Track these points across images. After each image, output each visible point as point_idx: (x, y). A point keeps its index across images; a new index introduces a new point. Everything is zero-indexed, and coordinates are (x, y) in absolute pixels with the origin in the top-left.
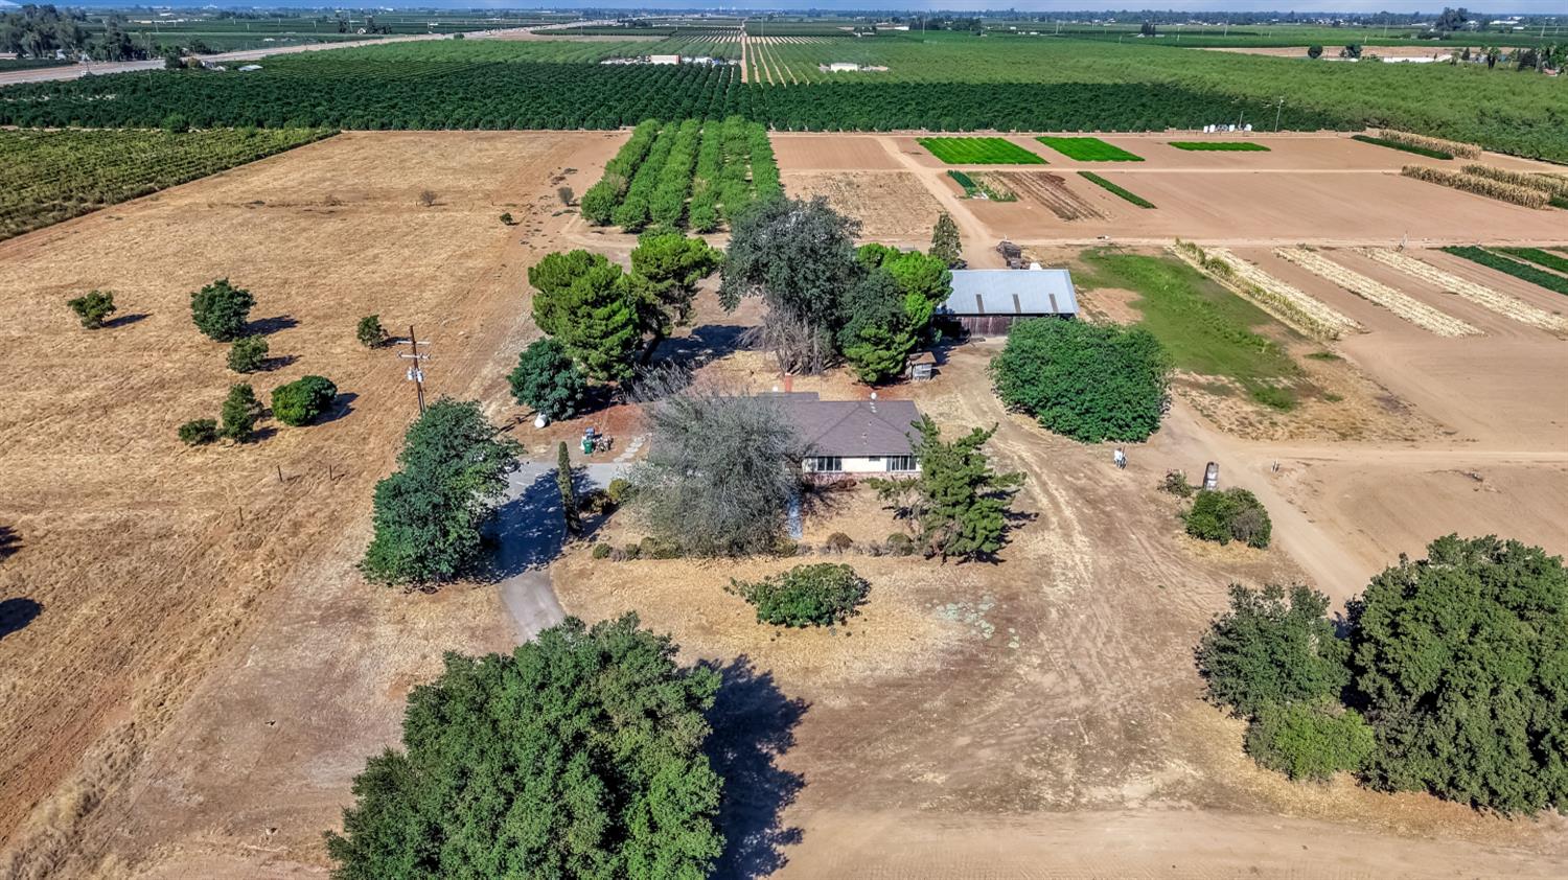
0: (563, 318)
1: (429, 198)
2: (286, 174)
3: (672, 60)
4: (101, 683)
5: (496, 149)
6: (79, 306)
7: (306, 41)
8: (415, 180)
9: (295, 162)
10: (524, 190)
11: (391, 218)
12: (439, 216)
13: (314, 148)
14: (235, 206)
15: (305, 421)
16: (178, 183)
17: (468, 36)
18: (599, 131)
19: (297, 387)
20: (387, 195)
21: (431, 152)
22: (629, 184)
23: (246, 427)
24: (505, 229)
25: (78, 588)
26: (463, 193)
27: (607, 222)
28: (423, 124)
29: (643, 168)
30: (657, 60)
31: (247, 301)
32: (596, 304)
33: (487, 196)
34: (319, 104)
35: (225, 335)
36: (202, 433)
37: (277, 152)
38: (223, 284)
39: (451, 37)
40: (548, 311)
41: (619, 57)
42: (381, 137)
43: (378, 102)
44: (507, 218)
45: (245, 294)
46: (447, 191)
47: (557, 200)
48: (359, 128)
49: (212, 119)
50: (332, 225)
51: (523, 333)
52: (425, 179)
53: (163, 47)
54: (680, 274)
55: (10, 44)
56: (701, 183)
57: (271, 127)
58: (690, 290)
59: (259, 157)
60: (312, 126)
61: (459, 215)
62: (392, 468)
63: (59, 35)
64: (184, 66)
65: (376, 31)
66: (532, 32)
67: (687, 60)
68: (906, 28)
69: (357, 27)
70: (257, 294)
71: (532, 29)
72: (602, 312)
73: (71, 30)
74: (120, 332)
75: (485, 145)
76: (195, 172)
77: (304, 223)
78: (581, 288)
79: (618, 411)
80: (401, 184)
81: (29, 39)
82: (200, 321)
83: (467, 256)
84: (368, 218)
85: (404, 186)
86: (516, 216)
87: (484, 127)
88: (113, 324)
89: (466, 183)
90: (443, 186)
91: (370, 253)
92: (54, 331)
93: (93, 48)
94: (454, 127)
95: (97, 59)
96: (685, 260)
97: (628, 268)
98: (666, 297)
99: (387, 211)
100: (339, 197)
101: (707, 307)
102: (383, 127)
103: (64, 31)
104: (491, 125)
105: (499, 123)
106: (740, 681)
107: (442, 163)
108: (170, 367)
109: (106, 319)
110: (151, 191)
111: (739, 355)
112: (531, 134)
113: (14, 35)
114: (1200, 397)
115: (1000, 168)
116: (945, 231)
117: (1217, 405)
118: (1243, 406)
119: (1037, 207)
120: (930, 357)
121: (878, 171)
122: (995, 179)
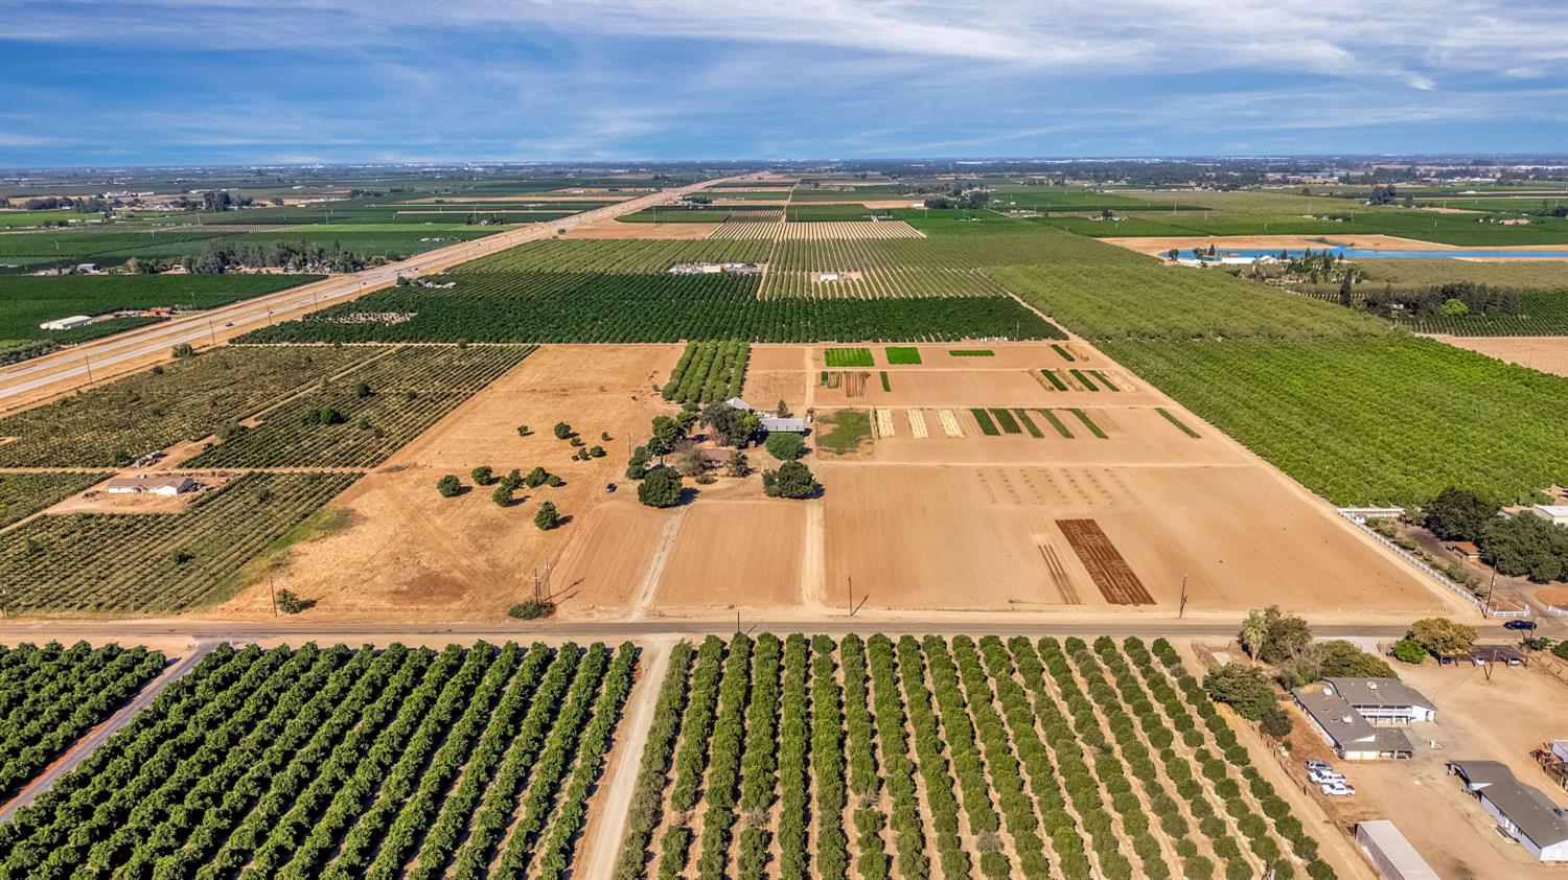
0: (660, 431)
1: (602, 388)
2: (534, 374)
3: (716, 269)
4: (585, 491)
5: (620, 358)
6: (519, 429)
8: (591, 377)
9: (532, 367)
10: (637, 383)
11: (590, 397)
12: (608, 396)
13: (535, 358)
14: (527, 392)
15: (597, 456)
16: (493, 380)
18: (668, 344)
19: (592, 447)
20: (583, 386)
21: (590, 360)
22: (680, 382)
23: (585, 457)
24: (635, 403)
25: (571, 481)
26: (613, 384)
27: (671, 399)
28: (577, 338)
29: (687, 372)
31: (565, 427)
32: (669, 427)
33: (623, 387)
34: (518, 325)
35: (567, 437)
36: (575, 458)
38: (557, 422)
40: (656, 430)
42: (562, 347)
44: (634, 398)
45: (564, 425)
47: (652, 389)
48: (547, 342)
49: (472, 337)
50: (569, 400)
51: (647, 436)
52: (595, 377)
54: (689, 421)
56: (709, 381)
58: (692, 424)
59: (514, 364)
60: (524, 342)
61: (615, 396)
64: (408, 283)
67: (728, 266)
68: (922, 204)
70: (572, 426)
72: (669, 430)
74: (533, 437)
75: (614, 354)
76: (493, 373)
77: (558, 399)
78: (665, 425)
79: (672, 454)
80: (585, 380)
82: (557, 434)
83: (622, 413)
84: (581, 397)
86: (637, 396)
87: (609, 341)
88: (526, 435)
89: (612, 380)
90: (602, 381)
91: (589, 411)
94: (594, 340)
96: (690, 417)
97: (676, 420)
98: (686, 426)
99: (586, 394)
100: (563, 387)
101: (697, 430)
102: (558, 340)
107: (598, 367)
108: (554, 445)
111: (707, 442)
114: (822, 452)
115: (848, 369)
116: (782, 405)
117: (823, 454)
118: (830, 454)
119: (841, 391)
120: (754, 442)
121: (791, 371)
122: (839, 375)
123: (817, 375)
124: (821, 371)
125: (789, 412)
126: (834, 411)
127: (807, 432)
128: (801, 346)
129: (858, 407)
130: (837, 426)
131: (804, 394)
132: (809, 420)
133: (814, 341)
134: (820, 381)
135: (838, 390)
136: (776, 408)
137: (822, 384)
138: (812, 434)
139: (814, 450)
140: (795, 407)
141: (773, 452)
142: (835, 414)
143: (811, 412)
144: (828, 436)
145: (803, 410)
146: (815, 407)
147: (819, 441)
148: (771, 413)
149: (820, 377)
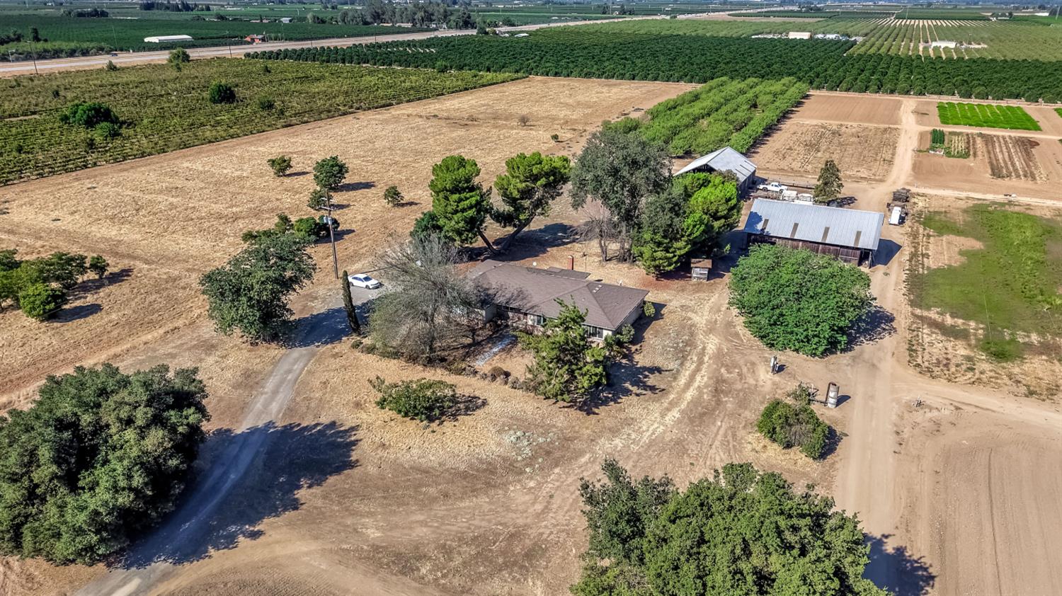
1: (524, 121)
2: (469, 101)
3: (806, 36)
6: (273, 162)
7: (576, 19)
8: (536, 109)
9: (483, 93)
10: (593, 120)
11: (494, 132)
13: (503, 86)
14: (421, 117)
17: (681, 17)
20: (509, 117)
21: (566, 92)
24: (553, 142)
26: (554, 119)
30: (792, 35)
32: (454, 191)
33: (565, 123)
34: (532, 59)
37: (480, 87)
38: (334, 159)
39: (668, 17)
41: (770, 33)
43: (568, 59)
44: (556, 137)
48: (542, 74)
49: (467, 65)
50: (458, 133)
53: (488, 21)
57: (491, 72)
61: (535, 133)
64: (487, 33)
65: (624, 13)
66: (729, 15)
67: (820, 36)
68: (1047, 14)
69: (614, 10)
71: (728, 13)
72: (456, 196)
73: (442, 10)
74: (294, 181)
75: (605, 90)
77: (444, 130)
80: (525, 111)
81: (420, 15)
84: (482, 130)
88: (288, 176)
89: (564, 113)
90: (547, 114)
92: (261, 175)
93: (451, 22)
95: (450, 28)
99: (497, 127)
100: (481, 116)
102: (558, 75)
103: (439, 11)
106: (339, 440)
107: (565, 99)
109: (287, 172)
110: (391, 105)
112: (643, 84)
114: (927, 335)
115: (986, 131)
116: (830, 174)
117: (935, 344)
118: (960, 350)
119: (980, 164)
120: (708, 263)
121: (872, 126)
122: (969, 139)
123: (922, 135)
124: (930, 129)
125: (845, 192)
126: (962, 204)
127: (885, 252)
128: (896, 97)
129: (1025, 200)
130: (977, 245)
131: (890, 162)
132: (895, 218)
133: (922, 94)
134: (928, 144)
135: (970, 162)
136: (813, 180)
137: (933, 148)
138: (902, 257)
139: (902, 322)
140: (864, 184)
141: (748, 309)
142: (965, 211)
143: (902, 198)
144: (947, 273)
145: (883, 191)
146: (914, 190)
147: (919, 287)
148: (800, 189)
149: (929, 137)
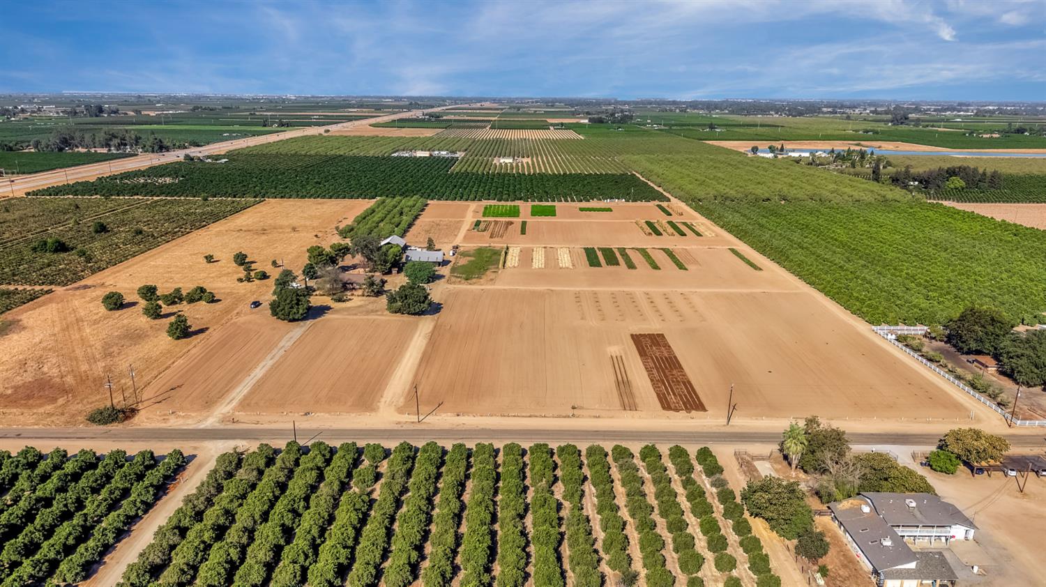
0: (312, 259)
1: (294, 229)
2: (248, 219)
3: (426, 154)
4: (234, 306)
5: (323, 209)
6: (206, 257)
7: (245, 134)
8: (291, 222)
9: (250, 214)
10: (326, 225)
11: (282, 235)
12: (297, 235)
13: (256, 208)
14: (234, 231)
15: (260, 279)
16: (213, 222)
18: (366, 200)
19: (259, 272)
20: (281, 228)
21: (299, 210)
22: (358, 224)
23: (249, 280)
24: (315, 238)
25: (225, 299)
26: (306, 227)
27: (346, 237)
28: (297, 196)
29: (367, 218)
30: (419, 154)
31: (246, 256)
32: (319, 255)
33: (313, 228)
34: (257, 186)
35: (242, 264)
36: (240, 280)
38: (241, 253)
39: (323, 132)
40: (310, 257)
41: (403, 151)
42: (281, 202)
43: (281, 185)
44: (316, 236)
45: (246, 255)
46: (301, 226)
47: (334, 229)
48: (272, 198)
49: (216, 194)
50: (264, 237)
52: (294, 221)
54: (340, 251)
55: (104, 143)
56: (381, 225)
57: (239, 197)
58: (344, 254)
59: (237, 212)
60: (255, 197)
61: (303, 235)
62: (277, 277)
63: (127, 138)
64: (192, 159)
65: (283, 125)
66: (369, 125)
67: (436, 154)
72: (320, 257)
73: (133, 137)
74: (215, 264)
75: (319, 206)
76: (216, 217)
77: (256, 237)
78: (316, 253)
80: (286, 223)
81: (116, 142)
82: (235, 261)
84: (275, 235)
85: (287, 224)
86: (320, 235)
87: (321, 198)
88: (213, 262)
89: (308, 223)
90: (298, 224)
91: (275, 245)
92: (201, 262)
93: (145, 146)
94: (310, 198)
96: (341, 247)
97: (332, 249)
98: (338, 255)
99: (280, 233)
100: (265, 228)
101: (348, 260)
102: (282, 197)
103: (130, 137)
104: (324, 197)
105: (327, 196)
107: (301, 215)
108: (230, 270)
109: (211, 261)
111: (354, 270)
112: (339, 201)
113: (106, 139)
115: (498, 219)
116: (430, 241)
117: (454, 279)
118: (459, 279)
119: (487, 234)
120: (397, 269)
121: (453, 220)
122: (490, 223)
123: (473, 222)
124: (476, 220)
125: (436, 247)
127: (446, 263)
128: (468, 203)
129: (495, 245)
130: (473, 259)
131: (456, 236)
132: (451, 254)
133: (479, 200)
134: (473, 226)
135: (484, 233)
136: (426, 245)
137: (474, 229)
138: (449, 264)
139: (446, 277)
140: (443, 245)
141: (408, 276)
142: (475, 250)
143: (456, 248)
144: (462, 266)
145: (450, 246)
146: (461, 244)
147: (454, 270)
